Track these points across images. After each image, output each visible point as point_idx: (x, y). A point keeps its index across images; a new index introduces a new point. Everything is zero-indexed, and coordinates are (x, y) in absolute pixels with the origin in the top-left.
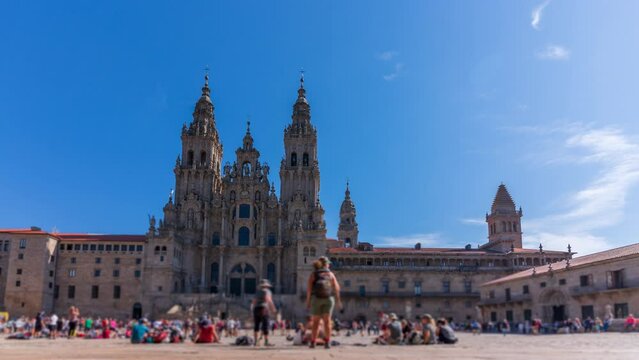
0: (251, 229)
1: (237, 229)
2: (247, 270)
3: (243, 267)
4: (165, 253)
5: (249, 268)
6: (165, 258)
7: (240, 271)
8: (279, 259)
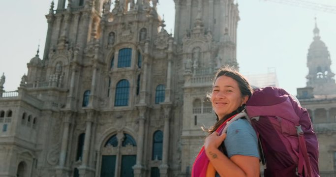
0: (132, 82)
1: (114, 84)
2: (124, 144)
3: (120, 137)
4: (9, 121)
5: (127, 139)
6: (9, 127)
7: (115, 144)
8: (166, 124)
